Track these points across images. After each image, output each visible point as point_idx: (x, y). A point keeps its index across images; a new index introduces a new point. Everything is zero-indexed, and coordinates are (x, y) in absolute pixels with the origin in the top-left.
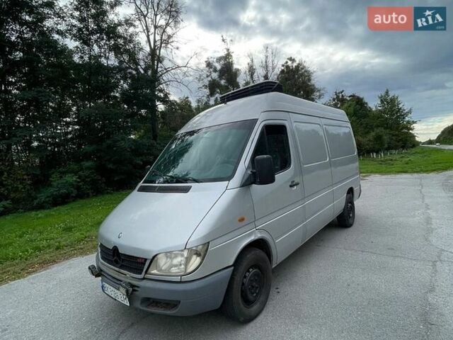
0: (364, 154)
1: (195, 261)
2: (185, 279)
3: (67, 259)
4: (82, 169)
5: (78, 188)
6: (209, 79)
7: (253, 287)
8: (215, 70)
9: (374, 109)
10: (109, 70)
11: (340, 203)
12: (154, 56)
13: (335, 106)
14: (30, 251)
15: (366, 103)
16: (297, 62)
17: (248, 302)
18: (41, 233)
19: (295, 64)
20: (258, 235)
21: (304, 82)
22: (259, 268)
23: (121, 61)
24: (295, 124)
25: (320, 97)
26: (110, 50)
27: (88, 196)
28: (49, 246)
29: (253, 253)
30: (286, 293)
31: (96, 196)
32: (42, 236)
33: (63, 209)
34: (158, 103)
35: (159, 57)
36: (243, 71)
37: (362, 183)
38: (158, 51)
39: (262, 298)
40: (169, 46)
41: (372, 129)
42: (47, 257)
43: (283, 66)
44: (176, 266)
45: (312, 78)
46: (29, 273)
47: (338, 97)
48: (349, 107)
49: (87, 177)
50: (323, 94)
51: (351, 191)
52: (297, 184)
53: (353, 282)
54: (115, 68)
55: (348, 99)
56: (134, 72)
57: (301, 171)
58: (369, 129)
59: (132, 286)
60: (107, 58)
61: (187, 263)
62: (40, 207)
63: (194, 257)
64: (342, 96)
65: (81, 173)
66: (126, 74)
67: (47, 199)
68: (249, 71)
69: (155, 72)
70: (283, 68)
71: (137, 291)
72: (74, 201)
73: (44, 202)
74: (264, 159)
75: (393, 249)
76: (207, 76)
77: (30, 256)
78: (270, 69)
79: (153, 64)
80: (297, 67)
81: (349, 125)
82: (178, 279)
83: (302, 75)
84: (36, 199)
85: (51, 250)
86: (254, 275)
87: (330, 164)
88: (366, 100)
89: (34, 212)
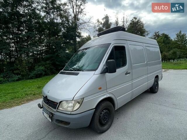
0: (167, 60)
1: (78, 105)
2: (72, 113)
3: (36, 99)
4: (46, 64)
5: (45, 71)
6: (99, 27)
7: (105, 118)
8: (101, 24)
9: (173, 40)
10: (58, 24)
11: (151, 82)
12: (76, 18)
13: (155, 39)
14: (24, 95)
15: (170, 37)
16: (138, 19)
17: (102, 125)
18: (29, 88)
19: (137, 20)
20: (108, 96)
21: (140, 28)
22: (108, 110)
23: (63, 21)
24: (130, 46)
25: (147, 34)
26: (58, 16)
27: (49, 75)
28: (31, 94)
29: (105, 103)
30: (121, 121)
31: (52, 75)
32: (29, 90)
33: (39, 79)
34: (77, 38)
35: (77, 18)
36: (113, 24)
37: (163, 73)
38: (77, 16)
39: (109, 123)
40: (82, 14)
41: (172, 49)
42: (30, 98)
43: (131, 21)
44: (69, 107)
45: (144, 26)
46: (22, 104)
47: (156, 34)
48: (161, 39)
49: (48, 67)
50: (149, 33)
51: (157, 77)
52: (129, 73)
53: (154, 119)
54: (60, 23)
55: (161, 35)
56: (67, 25)
57: (131, 67)
58: (170, 49)
59: (52, 114)
60: (57, 19)
61: (74, 107)
62: (31, 78)
63: (78, 104)
64: (158, 34)
65: (46, 66)
66: (64, 26)
67: (34, 75)
68: (116, 24)
69: (76, 25)
70: (131, 22)
71: (53, 116)
72: (44, 76)
73: (32, 76)
74: (111, 61)
75: (175, 105)
76: (98, 26)
77: (24, 97)
78: (125, 22)
79: (75, 21)
80: (138, 21)
81: (158, 47)
82: (70, 113)
83: (139, 25)
84: (30, 75)
85: (31, 95)
86: (106, 113)
87: (147, 65)
88: (169, 36)
89: (29, 80)
